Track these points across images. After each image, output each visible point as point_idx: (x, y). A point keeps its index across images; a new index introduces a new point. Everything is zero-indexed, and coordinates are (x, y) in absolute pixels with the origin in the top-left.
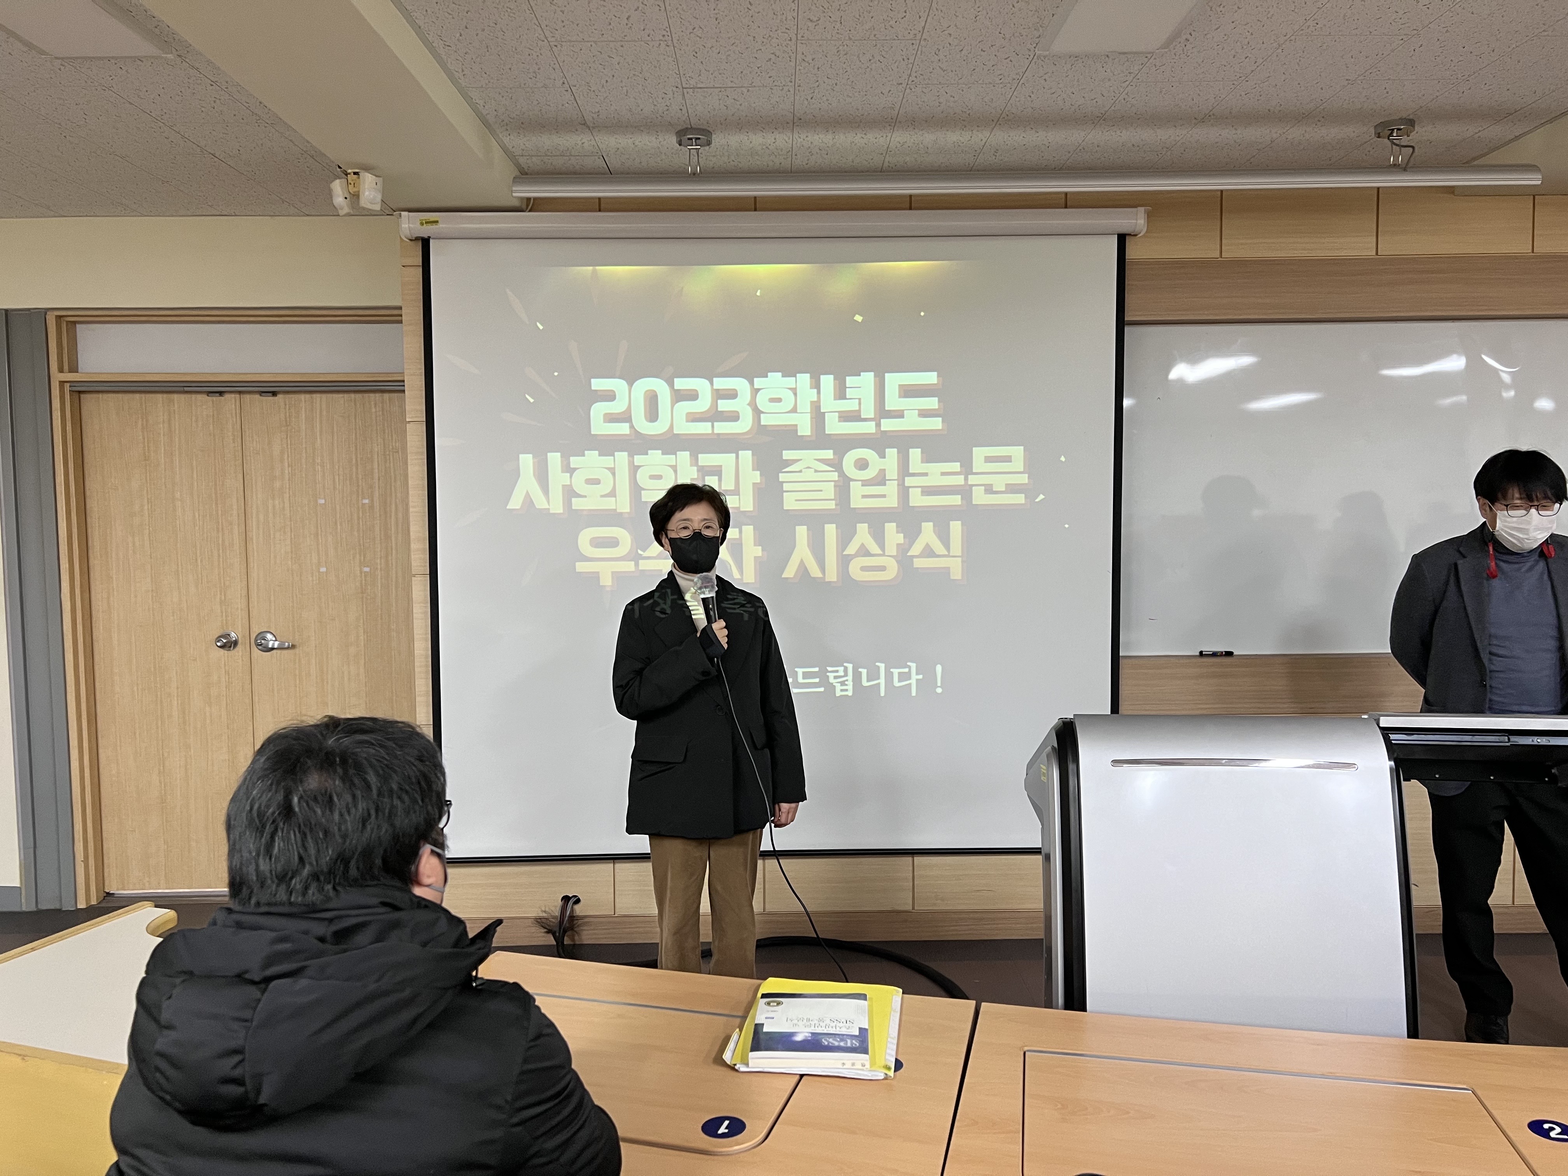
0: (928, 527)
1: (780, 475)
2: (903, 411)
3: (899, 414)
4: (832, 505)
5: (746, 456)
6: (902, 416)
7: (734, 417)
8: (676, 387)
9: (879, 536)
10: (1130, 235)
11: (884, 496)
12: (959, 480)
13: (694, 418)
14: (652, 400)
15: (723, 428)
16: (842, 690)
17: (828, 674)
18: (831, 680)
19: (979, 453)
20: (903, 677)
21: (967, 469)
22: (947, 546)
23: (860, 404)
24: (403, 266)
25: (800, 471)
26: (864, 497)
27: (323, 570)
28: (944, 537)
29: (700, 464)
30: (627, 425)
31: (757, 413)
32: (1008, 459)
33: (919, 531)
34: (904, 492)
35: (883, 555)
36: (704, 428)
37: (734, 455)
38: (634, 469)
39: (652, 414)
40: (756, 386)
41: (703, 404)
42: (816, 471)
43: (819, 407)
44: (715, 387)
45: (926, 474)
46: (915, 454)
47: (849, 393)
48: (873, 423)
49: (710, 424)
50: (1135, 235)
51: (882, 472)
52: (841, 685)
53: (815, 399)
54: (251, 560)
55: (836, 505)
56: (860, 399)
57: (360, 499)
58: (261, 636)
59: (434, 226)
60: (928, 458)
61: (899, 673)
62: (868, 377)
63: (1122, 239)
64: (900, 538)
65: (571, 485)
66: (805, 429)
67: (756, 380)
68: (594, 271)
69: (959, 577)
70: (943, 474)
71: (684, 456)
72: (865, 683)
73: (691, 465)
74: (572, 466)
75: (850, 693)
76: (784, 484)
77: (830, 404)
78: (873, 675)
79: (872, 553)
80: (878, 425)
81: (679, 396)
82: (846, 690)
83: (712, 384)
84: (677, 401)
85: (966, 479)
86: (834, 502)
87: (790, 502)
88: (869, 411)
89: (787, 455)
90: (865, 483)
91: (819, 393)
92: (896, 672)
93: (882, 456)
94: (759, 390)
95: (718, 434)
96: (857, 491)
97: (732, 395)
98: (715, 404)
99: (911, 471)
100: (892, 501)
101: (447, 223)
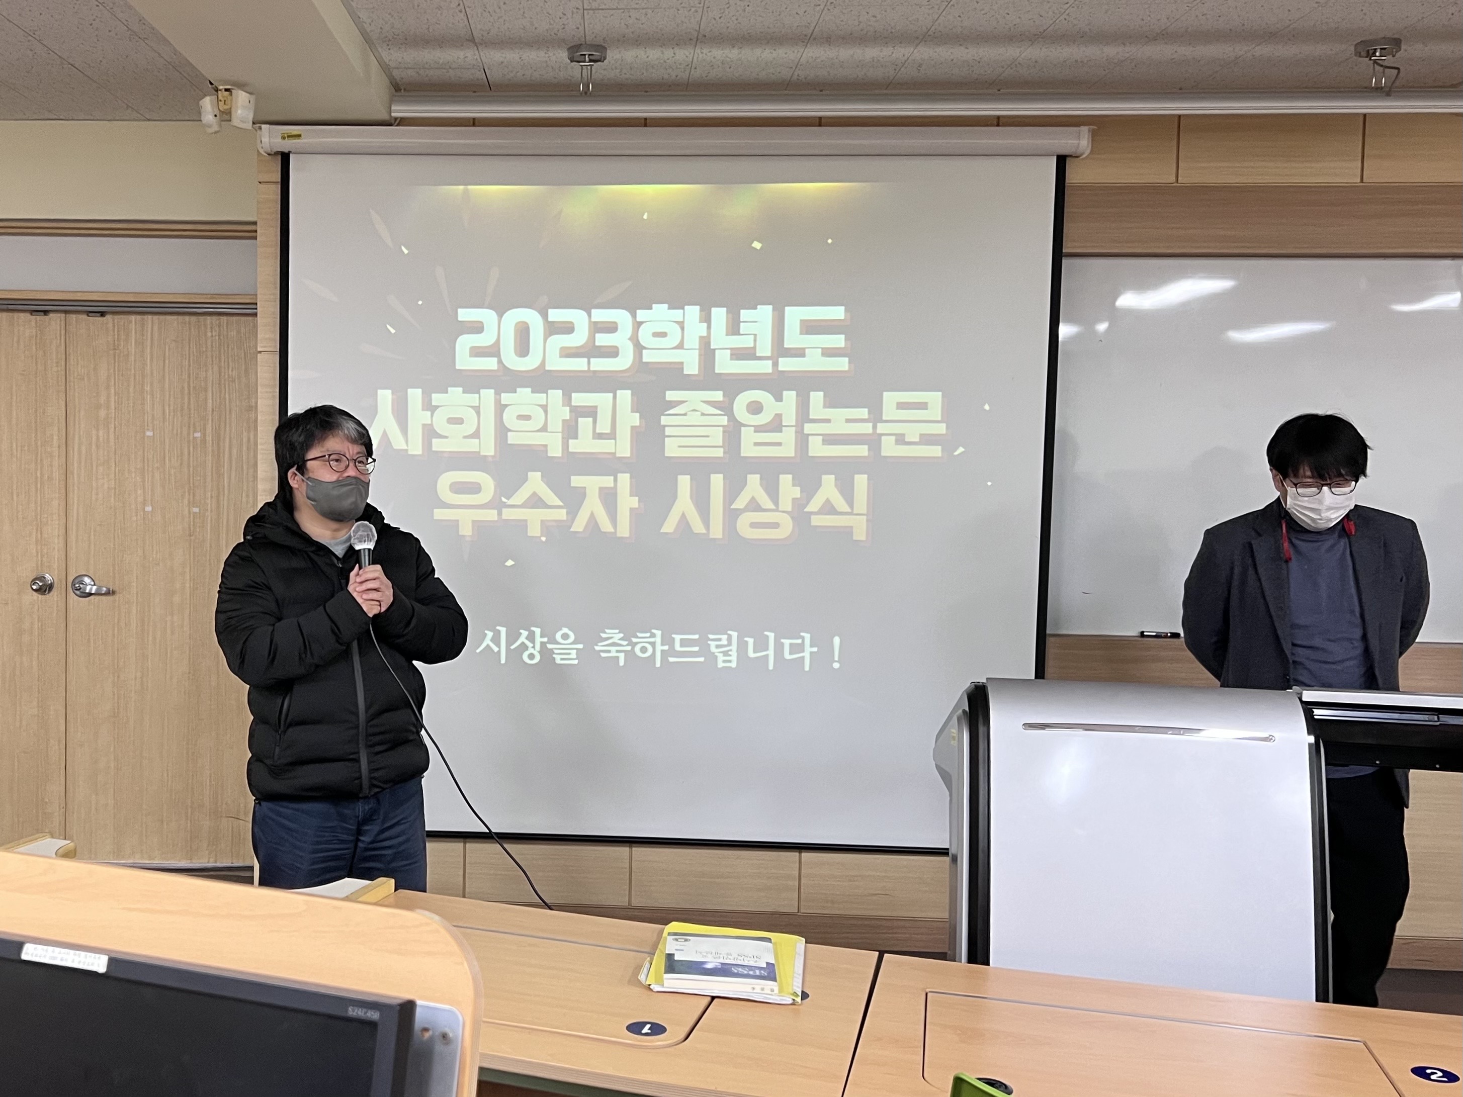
0: (829, 481)
1: (663, 418)
2: (804, 349)
3: (800, 353)
4: (719, 453)
5: (625, 396)
6: (803, 355)
7: (613, 352)
8: (550, 319)
9: (773, 491)
10: (1070, 156)
11: (779, 444)
12: (867, 428)
13: (568, 353)
14: (523, 332)
15: (600, 364)
16: (724, 661)
17: (709, 642)
18: (713, 649)
19: (890, 399)
20: (794, 649)
21: (876, 417)
22: (850, 502)
23: (755, 340)
24: (260, 183)
25: (685, 414)
26: (756, 444)
27: (149, 509)
28: (847, 491)
29: (573, 404)
30: (495, 360)
31: (639, 348)
32: (923, 406)
33: (819, 485)
34: (802, 440)
35: (777, 510)
36: (579, 364)
37: (611, 395)
38: (500, 408)
39: (523, 349)
40: (639, 319)
41: (579, 338)
42: (703, 414)
43: (709, 343)
44: (593, 319)
45: (828, 421)
46: (817, 398)
47: (743, 328)
48: (770, 362)
49: (585, 360)
50: (1077, 157)
51: (779, 417)
52: (724, 655)
53: (705, 334)
54: (70, 495)
55: (725, 453)
56: (755, 335)
57: (192, 432)
58: (79, 579)
59: (297, 141)
60: (831, 402)
61: (791, 644)
62: (765, 312)
63: (1062, 161)
64: (797, 492)
65: (432, 425)
66: (692, 368)
67: (639, 312)
68: (466, 192)
69: (863, 538)
70: (848, 421)
71: (556, 395)
72: (751, 654)
73: (563, 405)
74: (434, 403)
75: (733, 665)
76: (667, 429)
77: (721, 339)
78: (762, 645)
79: (764, 507)
80: (775, 364)
81: (553, 329)
82: (730, 661)
83: (590, 315)
84: (551, 334)
85: (875, 427)
86: (722, 450)
87: (672, 449)
88: (765, 348)
89: (671, 395)
90: (759, 429)
91: (709, 327)
92: (787, 642)
93: (779, 398)
94: (641, 323)
95: (595, 372)
96: (748, 437)
97: (611, 328)
98: (592, 338)
99: (811, 417)
100: (788, 450)
101: (311, 136)
